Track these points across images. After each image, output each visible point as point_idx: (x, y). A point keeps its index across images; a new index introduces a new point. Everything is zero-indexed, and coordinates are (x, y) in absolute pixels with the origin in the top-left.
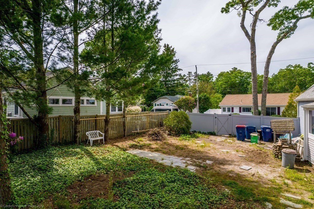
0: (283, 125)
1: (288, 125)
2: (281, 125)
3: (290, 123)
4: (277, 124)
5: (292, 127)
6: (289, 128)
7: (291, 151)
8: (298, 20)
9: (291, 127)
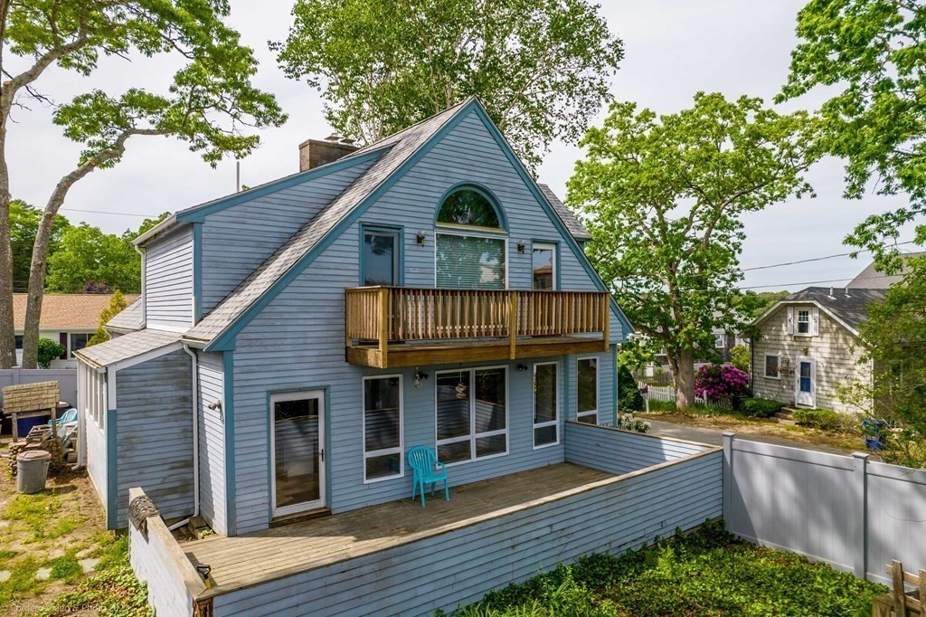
0: (33, 398)
1: (44, 396)
2: (27, 398)
3: (50, 391)
4: (18, 395)
5: (53, 400)
6: (46, 401)
7: (36, 455)
8: (126, 135)
9: (50, 401)
